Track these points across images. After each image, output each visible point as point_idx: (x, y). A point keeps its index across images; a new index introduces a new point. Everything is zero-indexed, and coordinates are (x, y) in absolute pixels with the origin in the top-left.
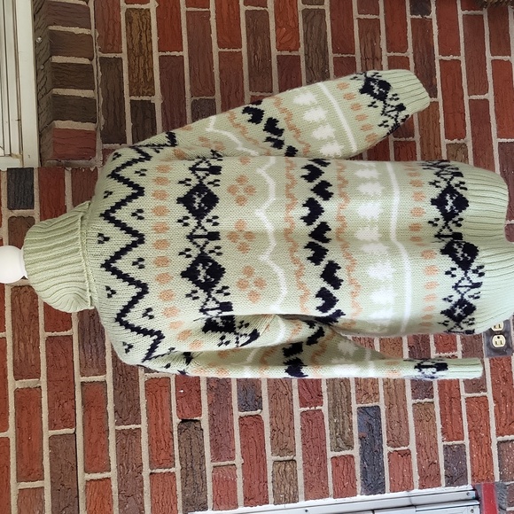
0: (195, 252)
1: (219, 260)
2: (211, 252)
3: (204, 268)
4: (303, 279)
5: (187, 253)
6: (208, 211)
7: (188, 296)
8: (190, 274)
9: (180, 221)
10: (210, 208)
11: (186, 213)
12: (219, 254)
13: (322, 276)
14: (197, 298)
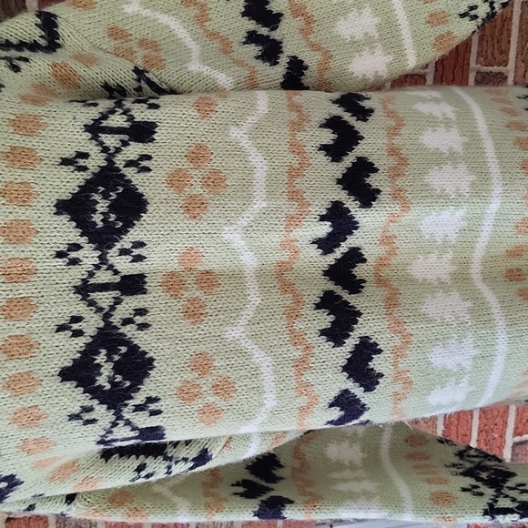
0: (92, 324)
1: (143, 340)
2: (127, 322)
3: (109, 359)
4: (308, 377)
5: (75, 326)
6: (124, 231)
7: (73, 417)
8: (78, 372)
9: (60, 255)
10: (129, 225)
11: (74, 235)
12: (143, 326)
13: (345, 369)
14: (93, 421)
